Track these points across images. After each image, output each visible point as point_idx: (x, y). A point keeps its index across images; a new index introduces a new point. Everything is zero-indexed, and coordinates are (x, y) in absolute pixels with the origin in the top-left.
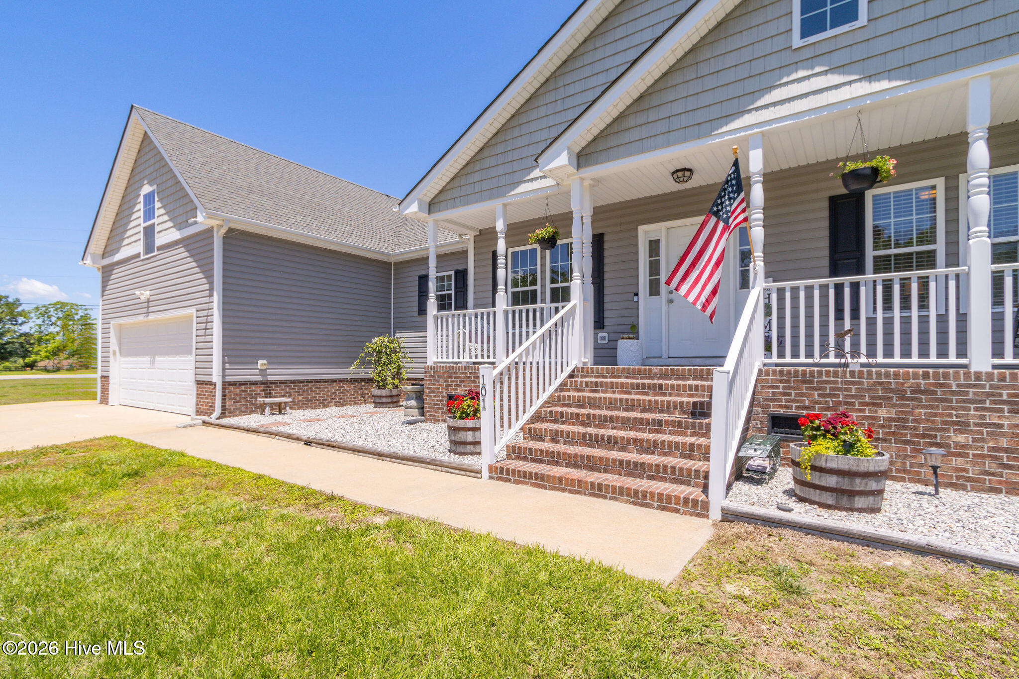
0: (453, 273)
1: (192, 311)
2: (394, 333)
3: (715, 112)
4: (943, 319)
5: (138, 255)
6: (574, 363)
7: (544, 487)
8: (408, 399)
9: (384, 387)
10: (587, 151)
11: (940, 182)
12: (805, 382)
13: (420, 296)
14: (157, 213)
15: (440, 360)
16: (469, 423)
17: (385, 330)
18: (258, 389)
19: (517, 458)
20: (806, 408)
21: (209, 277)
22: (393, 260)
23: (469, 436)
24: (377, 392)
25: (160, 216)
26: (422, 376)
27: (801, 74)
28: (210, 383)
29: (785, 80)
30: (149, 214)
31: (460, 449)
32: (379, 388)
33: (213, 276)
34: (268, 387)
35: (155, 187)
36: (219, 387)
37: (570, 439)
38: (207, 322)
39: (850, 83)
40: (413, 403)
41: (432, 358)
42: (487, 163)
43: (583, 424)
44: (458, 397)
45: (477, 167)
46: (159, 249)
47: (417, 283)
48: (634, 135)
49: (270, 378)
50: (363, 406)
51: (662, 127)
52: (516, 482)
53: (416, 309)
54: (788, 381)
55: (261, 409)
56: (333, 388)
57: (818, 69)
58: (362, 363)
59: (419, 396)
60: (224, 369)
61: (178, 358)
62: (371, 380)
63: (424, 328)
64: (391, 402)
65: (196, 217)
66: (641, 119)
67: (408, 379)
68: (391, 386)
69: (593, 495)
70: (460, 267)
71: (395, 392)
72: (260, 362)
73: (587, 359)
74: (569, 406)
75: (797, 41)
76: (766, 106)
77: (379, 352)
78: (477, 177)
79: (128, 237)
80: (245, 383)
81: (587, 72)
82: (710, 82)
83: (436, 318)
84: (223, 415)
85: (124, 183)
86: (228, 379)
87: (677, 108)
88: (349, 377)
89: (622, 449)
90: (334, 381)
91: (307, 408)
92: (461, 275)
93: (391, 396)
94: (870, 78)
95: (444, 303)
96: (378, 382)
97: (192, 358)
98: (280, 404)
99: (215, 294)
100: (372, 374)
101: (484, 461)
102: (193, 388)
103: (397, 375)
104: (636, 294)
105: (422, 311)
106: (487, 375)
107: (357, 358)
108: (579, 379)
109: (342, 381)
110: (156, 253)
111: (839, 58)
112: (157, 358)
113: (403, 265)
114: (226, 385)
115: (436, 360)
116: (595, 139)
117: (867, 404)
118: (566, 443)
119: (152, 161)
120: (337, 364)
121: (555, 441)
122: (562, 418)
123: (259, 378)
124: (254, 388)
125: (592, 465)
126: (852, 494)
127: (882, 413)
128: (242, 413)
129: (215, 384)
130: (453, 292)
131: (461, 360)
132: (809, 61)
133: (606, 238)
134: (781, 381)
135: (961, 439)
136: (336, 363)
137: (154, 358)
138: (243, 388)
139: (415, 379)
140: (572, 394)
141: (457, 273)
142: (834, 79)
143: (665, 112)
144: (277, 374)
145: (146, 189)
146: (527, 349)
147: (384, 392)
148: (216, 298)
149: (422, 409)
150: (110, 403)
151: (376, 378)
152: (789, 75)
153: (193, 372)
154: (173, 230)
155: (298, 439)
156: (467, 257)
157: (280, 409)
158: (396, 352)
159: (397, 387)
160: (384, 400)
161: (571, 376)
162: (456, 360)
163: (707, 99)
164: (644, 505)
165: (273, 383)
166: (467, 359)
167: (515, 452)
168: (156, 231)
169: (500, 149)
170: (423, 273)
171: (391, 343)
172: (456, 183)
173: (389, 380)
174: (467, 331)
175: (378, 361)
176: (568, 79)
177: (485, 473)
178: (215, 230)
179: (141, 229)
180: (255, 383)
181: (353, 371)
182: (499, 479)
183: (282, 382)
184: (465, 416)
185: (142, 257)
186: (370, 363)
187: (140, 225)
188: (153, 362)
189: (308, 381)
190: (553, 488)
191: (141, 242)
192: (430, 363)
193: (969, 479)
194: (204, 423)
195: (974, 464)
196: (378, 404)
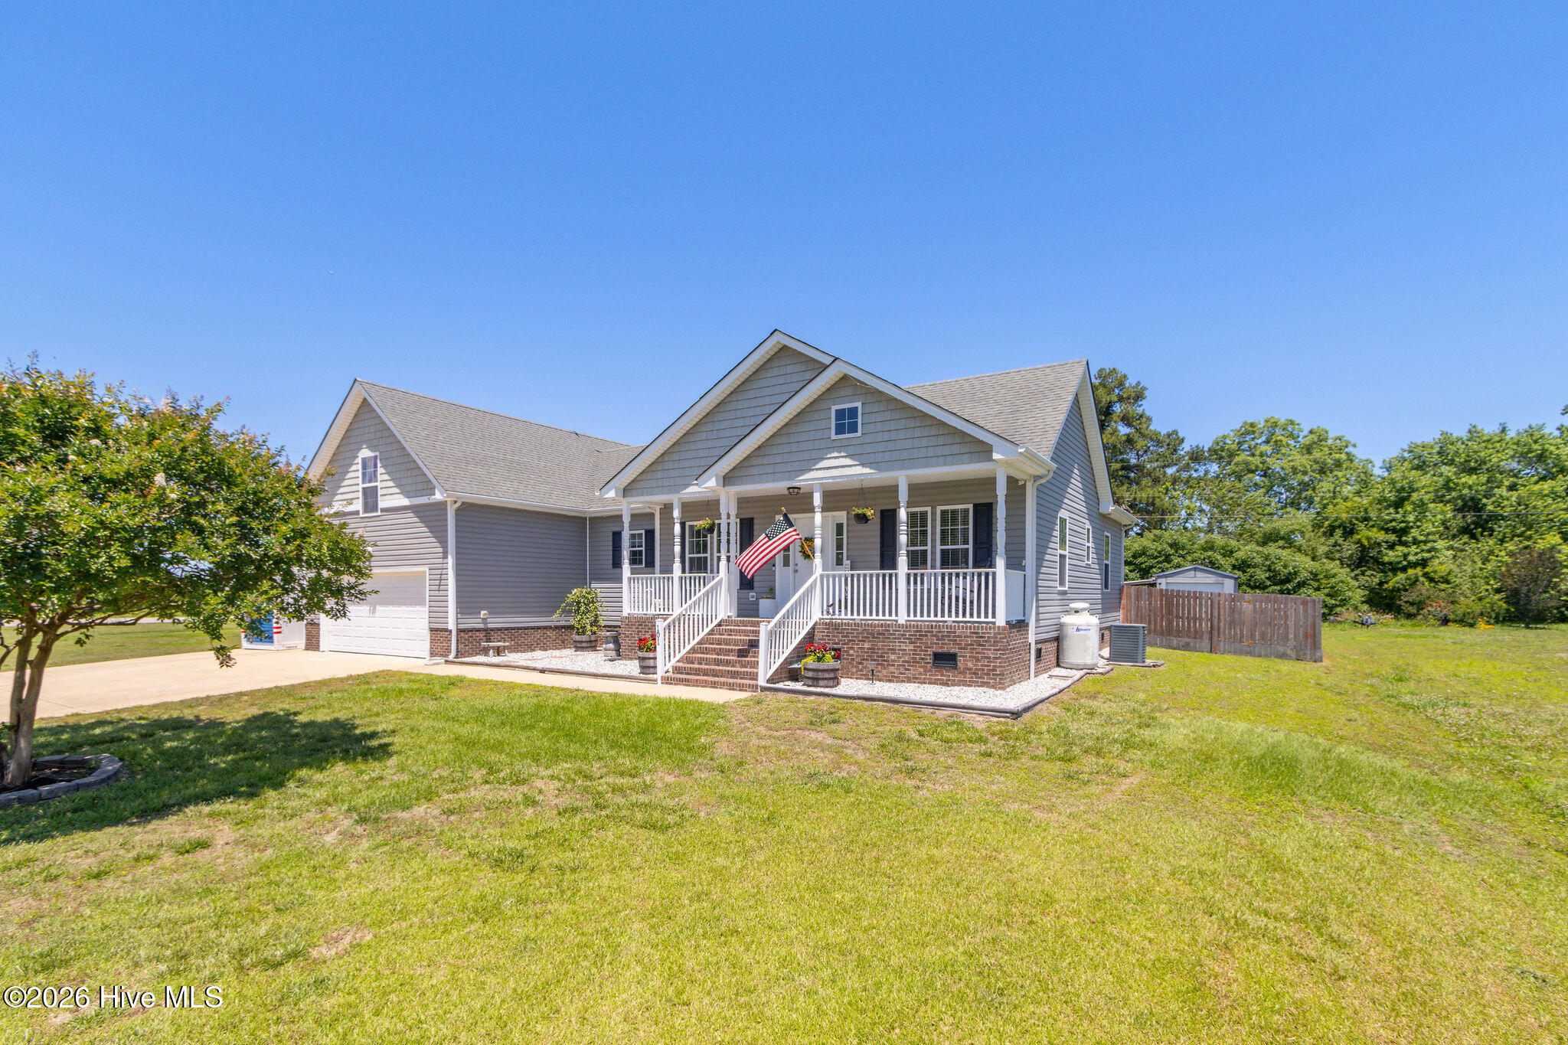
0: (643, 532)
1: (426, 569)
2: (590, 583)
3: (796, 466)
4: (929, 590)
5: (357, 513)
6: (721, 616)
7: (689, 685)
8: (607, 643)
9: (584, 633)
10: (730, 475)
11: (929, 509)
12: (836, 629)
13: (614, 551)
14: (379, 478)
15: (632, 612)
16: (651, 655)
17: (582, 583)
18: (481, 635)
19: (678, 673)
20: (836, 644)
21: (443, 542)
22: (588, 516)
23: (651, 663)
24: (578, 638)
25: (383, 480)
26: (619, 623)
27: (836, 454)
28: (446, 630)
29: (829, 456)
30: (369, 475)
31: (647, 671)
32: (578, 633)
33: (447, 542)
34: (488, 633)
35: (377, 453)
36: (454, 633)
37: (708, 662)
38: (441, 580)
39: (856, 465)
40: (611, 646)
41: (626, 611)
42: (667, 466)
43: (718, 654)
44: (645, 639)
45: (660, 468)
46: (383, 510)
47: (611, 538)
48: (755, 471)
49: (490, 626)
50: (564, 651)
51: (770, 469)
52: (675, 684)
53: (611, 562)
54: (828, 629)
55: (485, 651)
56: (538, 634)
57: (843, 454)
58: (564, 611)
59: (616, 641)
60: (457, 619)
61: (404, 608)
62: (571, 627)
63: (620, 580)
64: (591, 647)
65: (434, 494)
66: (759, 461)
67: (605, 626)
68: (589, 633)
69: (711, 687)
70: (649, 528)
71: (593, 638)
72: (483, 612)
73: (732, 613)
74: (713, 644)
75: (834, 437)
76: (820, 469)
77: (579, 603)
78: (659, 475)
79: (342, 494)
80: (471, 630)
81: (732, 415)
82: (794, 448)
83: (629, 579)
84: (457, 657)
85: (336, 444)
86: (461, 626)
87: (778, 459)
88: (552, 624)
89: (733, 666)
90: (539, 628)
91: (518, 651)
92: (650, 534)
93: (590, 641)
94: (863, 465)
95: (635, 559)
96: (578, 629)
97: (426, 609)
98: (498, 647)
99: (450, 557)
100: (572, 622)
101: (658, 676)
102: (426, 635)
103: (595, 623)
104: (774, 565)
105: (617, 563)
106: (660, 625)
107: (559, 607)
108: (724, 627)
109: (546, 628)
110: (379, 513)
111: (852, 449)
112: (378, 607)
113: (597, 521)
114: (459, 631)
115: (629, 612)
116: (734, 468)
117: (860, 641)
118: (706, 664)
119: (372, 429)
120: (541, 614)
121: (700, 664)
122: (707, 651)
123: (482, 626)
124: (478, 634)
125: (715, 674)
126: (818, 679)
127: (866, 645)
128: (471, 655)
129: (451, 631)
130: (643, 549)
131: (649, 612)
132: (839, 449)
133: (755, 521)
134: (826, 629)
135: (893, 657)
136: (540, 612)
137: (374, 609)
138: (470, 634)
139: (610, 626)
140: (718, 636)
141: (647, 532)
142: (849, 461)
143: (772, 460)
144: (496, 622)
145: (365, 453)
146: (690, 606)
147: (584, 638)
148: (451, 561)
149: (618, 650)
150: (321, 649)
151: (576, 625)
152: (830, 453)
153: (427, 621)
154: (401, 496)
155: (534, 669)
156: (654, 519)
157: (498, 651)
158: (593, 602)
159: (595, 633)
160: (584, 645)
161: (719, 625)
162: (645, 612)
163: (793, 457)
164: (734, 690)
165: (492, 630)
166: (653, 612)
167: (677, 670)
168: (379, 494)
169: (676, 457)
170: (617, 529)
171: (589, 593)
172: (644, 476)
173: (588, 627)
174: (653, 590)
175: (578, 610)
176: (721, 417)
177: (659, 681)
178: (449, 504)
179: (360, 488)
180: (478, 630)
181: (557, 619)
182: (667, 683)
183: (499, 629)
184: (649, 650)
185: (361, 515)
186: (570, 611)
187: (358, 484)
188: (374, 611)
189: (518, 628)
190: (694, 686)
191: (361, 500)
192: (625, 614)
193: (895, 677)
194: (446, 661)
195: (897, 669)
196: (578, 649)
